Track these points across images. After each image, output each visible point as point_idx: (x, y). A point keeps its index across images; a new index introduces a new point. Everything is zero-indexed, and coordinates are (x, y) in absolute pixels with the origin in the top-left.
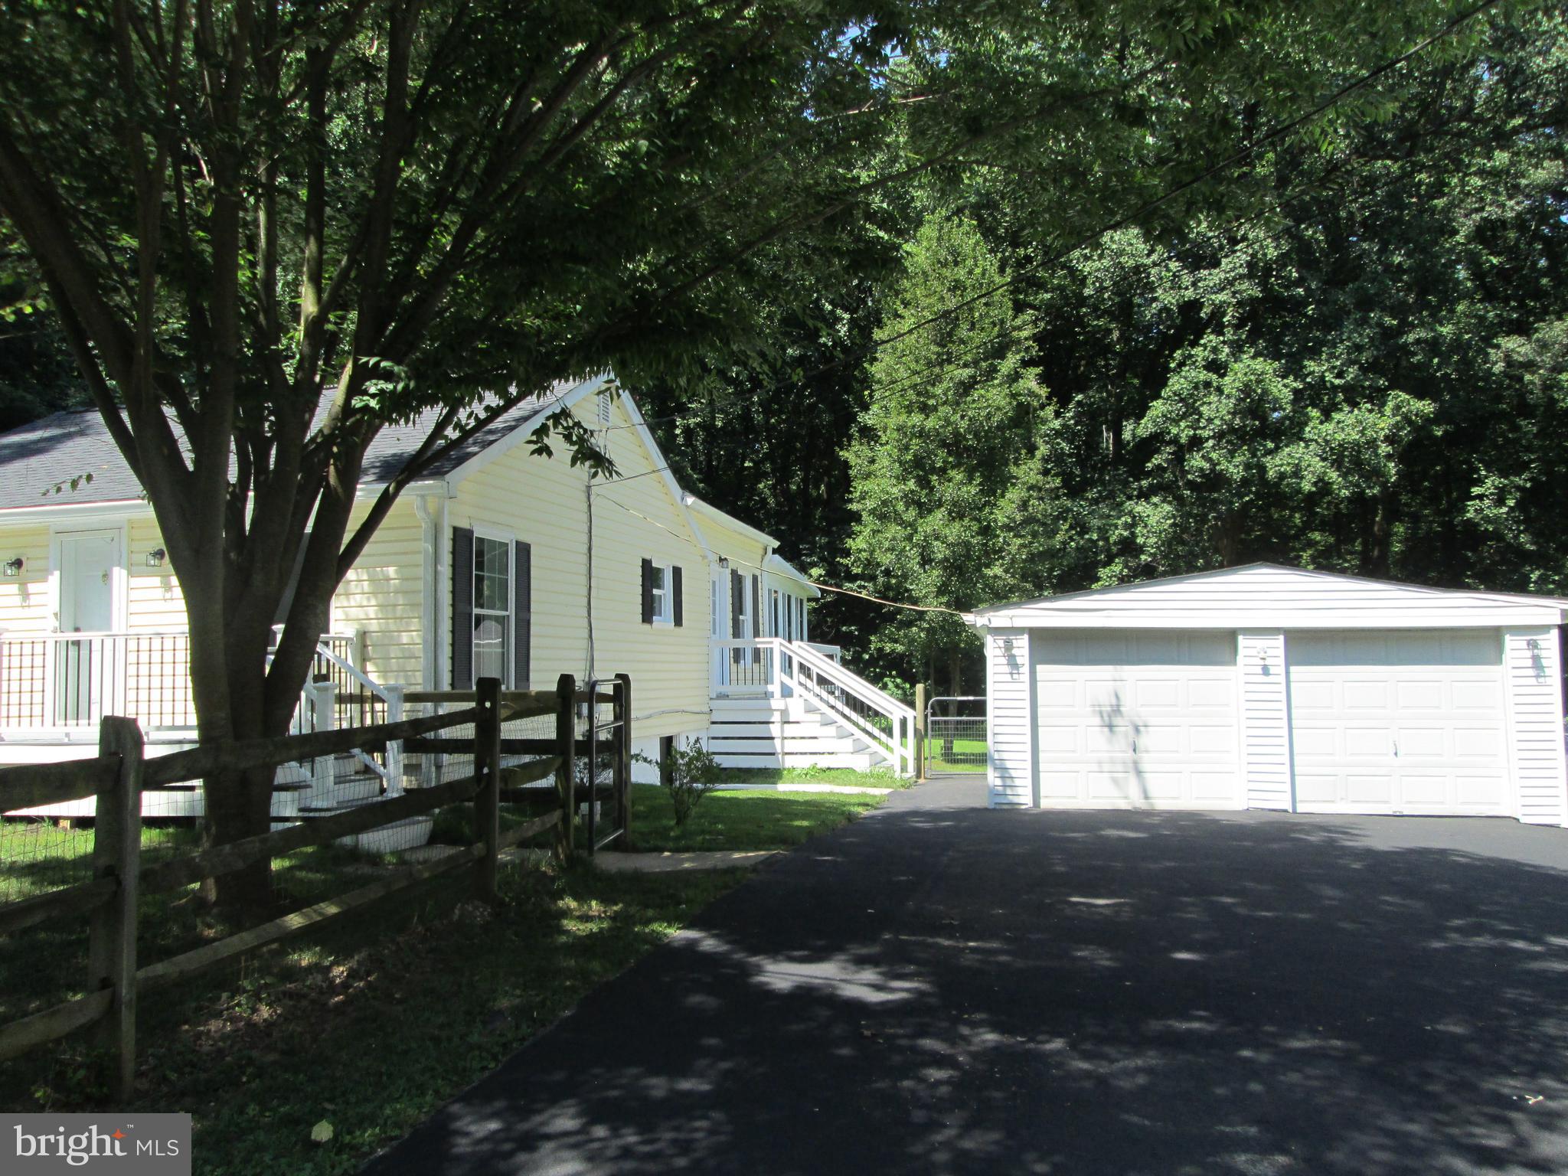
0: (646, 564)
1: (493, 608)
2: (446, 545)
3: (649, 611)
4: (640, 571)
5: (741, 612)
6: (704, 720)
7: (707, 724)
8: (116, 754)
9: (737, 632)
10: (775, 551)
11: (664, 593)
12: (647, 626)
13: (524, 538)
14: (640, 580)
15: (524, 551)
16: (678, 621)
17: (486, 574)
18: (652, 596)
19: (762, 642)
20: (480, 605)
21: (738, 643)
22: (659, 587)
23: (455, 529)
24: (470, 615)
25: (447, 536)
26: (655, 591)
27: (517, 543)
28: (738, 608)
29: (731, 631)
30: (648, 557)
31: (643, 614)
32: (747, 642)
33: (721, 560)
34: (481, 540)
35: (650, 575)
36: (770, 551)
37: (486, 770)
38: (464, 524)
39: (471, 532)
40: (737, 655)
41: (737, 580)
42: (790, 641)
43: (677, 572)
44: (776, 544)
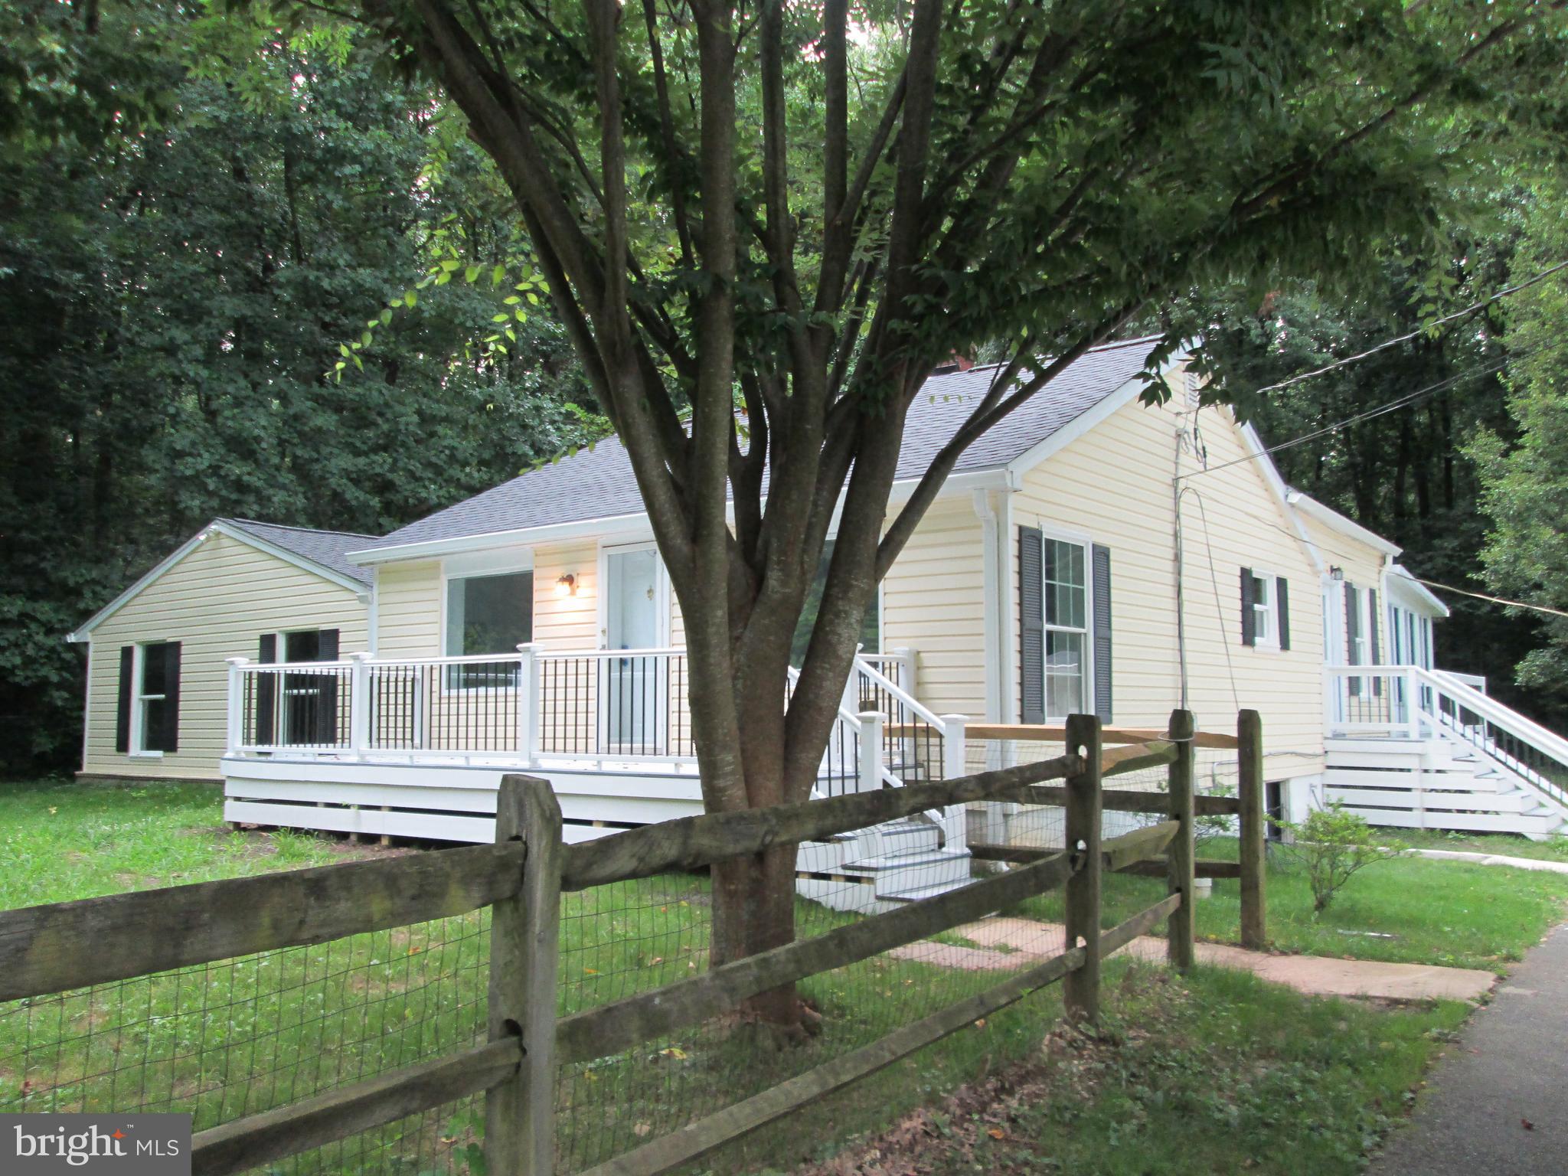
0: (1245, 573)
1: (1067, 624)
2: (1012, 548)
3: (1249, 632)
4: (1238, 582)
5: (1356, 635)
6: (1318, 765)
7: (1320, 768)
8: (518, 838)
9: (1353, 659)
10: (1396, 560)
11: (1268, 608)
12: (1247, 650)
13: (1103, 540)
14: (1238, 593)
15: (1102, 555)
16: (1285, 644)
17: (1057, 583)
18: (1254, 612)
19: (1387, 670)
20: (1051, 619)
21: (1354, 671)
22: (1259, 602)
23: (1021, 529)
24: (1041, 632)
25: (1013, 534)
26: (1257, 607)
27: (1094, 546)
28: (1352, 629)
29: (1345, 655)
30: (1247, 566)
31: (1244, 634)
32: (1365, 669)
33: (1333, 570)
34: (1050, 543)
35: (1251, 587)
36: (1389, 560)
37: (1081, 845)
38: (1031, 523)
39: (1041, 533)
40: (1354, 685)
41: (1351, 592)
42: (1427, 669)
43: (1282, 583)
44: (1398, 551)
